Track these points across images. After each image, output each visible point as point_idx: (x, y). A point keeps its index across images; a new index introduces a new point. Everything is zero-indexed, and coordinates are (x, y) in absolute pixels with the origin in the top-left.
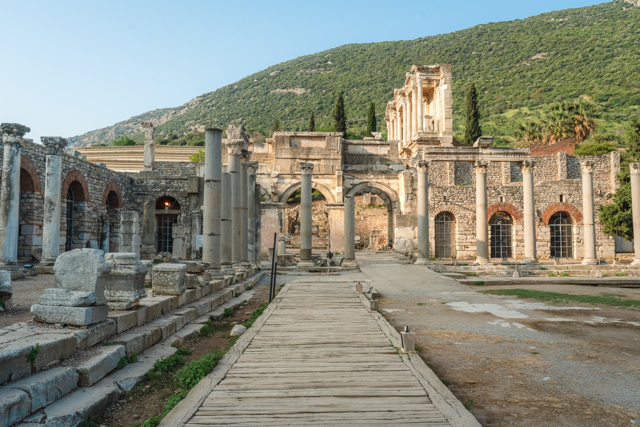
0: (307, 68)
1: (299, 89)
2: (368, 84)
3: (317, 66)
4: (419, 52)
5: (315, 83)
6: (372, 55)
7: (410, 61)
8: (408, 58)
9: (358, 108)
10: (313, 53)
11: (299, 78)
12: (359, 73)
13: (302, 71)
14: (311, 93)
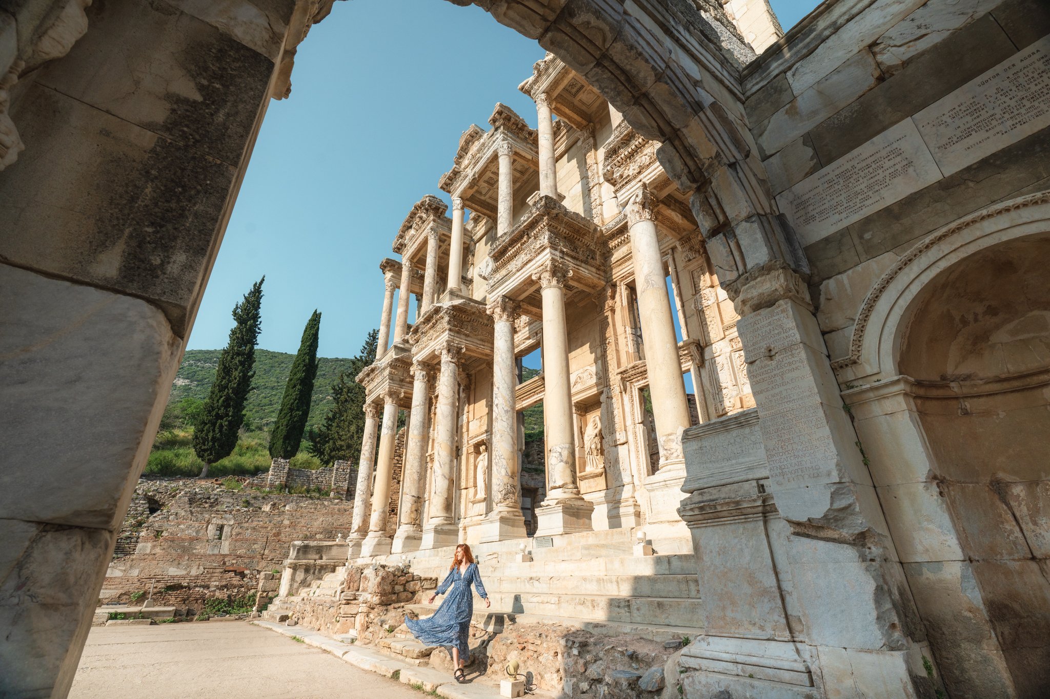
0: (199, 360)
1: (181, 380)
2: (272, 388)
3: (213, 361)
4: (335, 368)
5: (205, 377)
6: (282, 362)
7: (324, 375)
8: (323, 372)
9: (254, 410)
10: (212, 349)
11: (186, 369)
12: (265, 376)
13: (192, 362)
14: (198, 385)
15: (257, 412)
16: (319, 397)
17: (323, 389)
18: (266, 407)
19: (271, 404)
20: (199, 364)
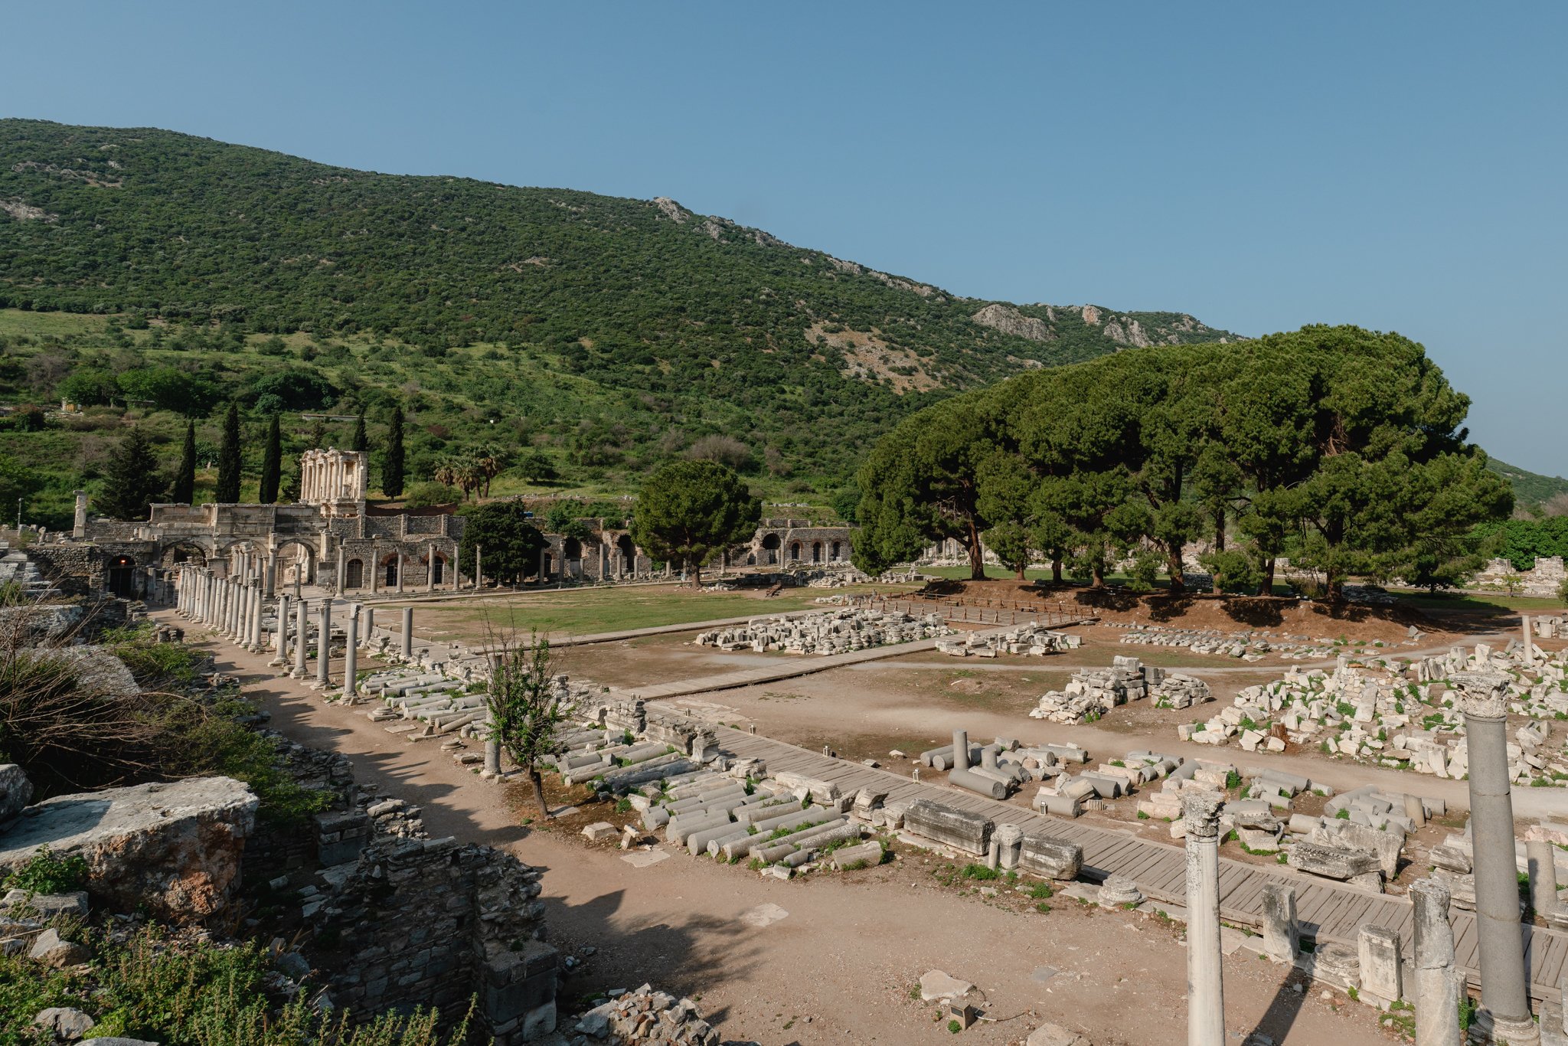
0: (46, 162)
1: (24, 208)
2: (215, 235)
3: (76, 164)
4: (332, 198)
5: (74, 203)
7: (311, 210)
8: (308, 206)
9: (190, 284)
11: (23, 180)
12: (193, 207)
13: (31, 164)
14: (62, 223)
15: (196, 286)
16: (305, 259)
17: (312, 242)
18: (211, 277)
19: (219, 271)
20: (48, 169)
